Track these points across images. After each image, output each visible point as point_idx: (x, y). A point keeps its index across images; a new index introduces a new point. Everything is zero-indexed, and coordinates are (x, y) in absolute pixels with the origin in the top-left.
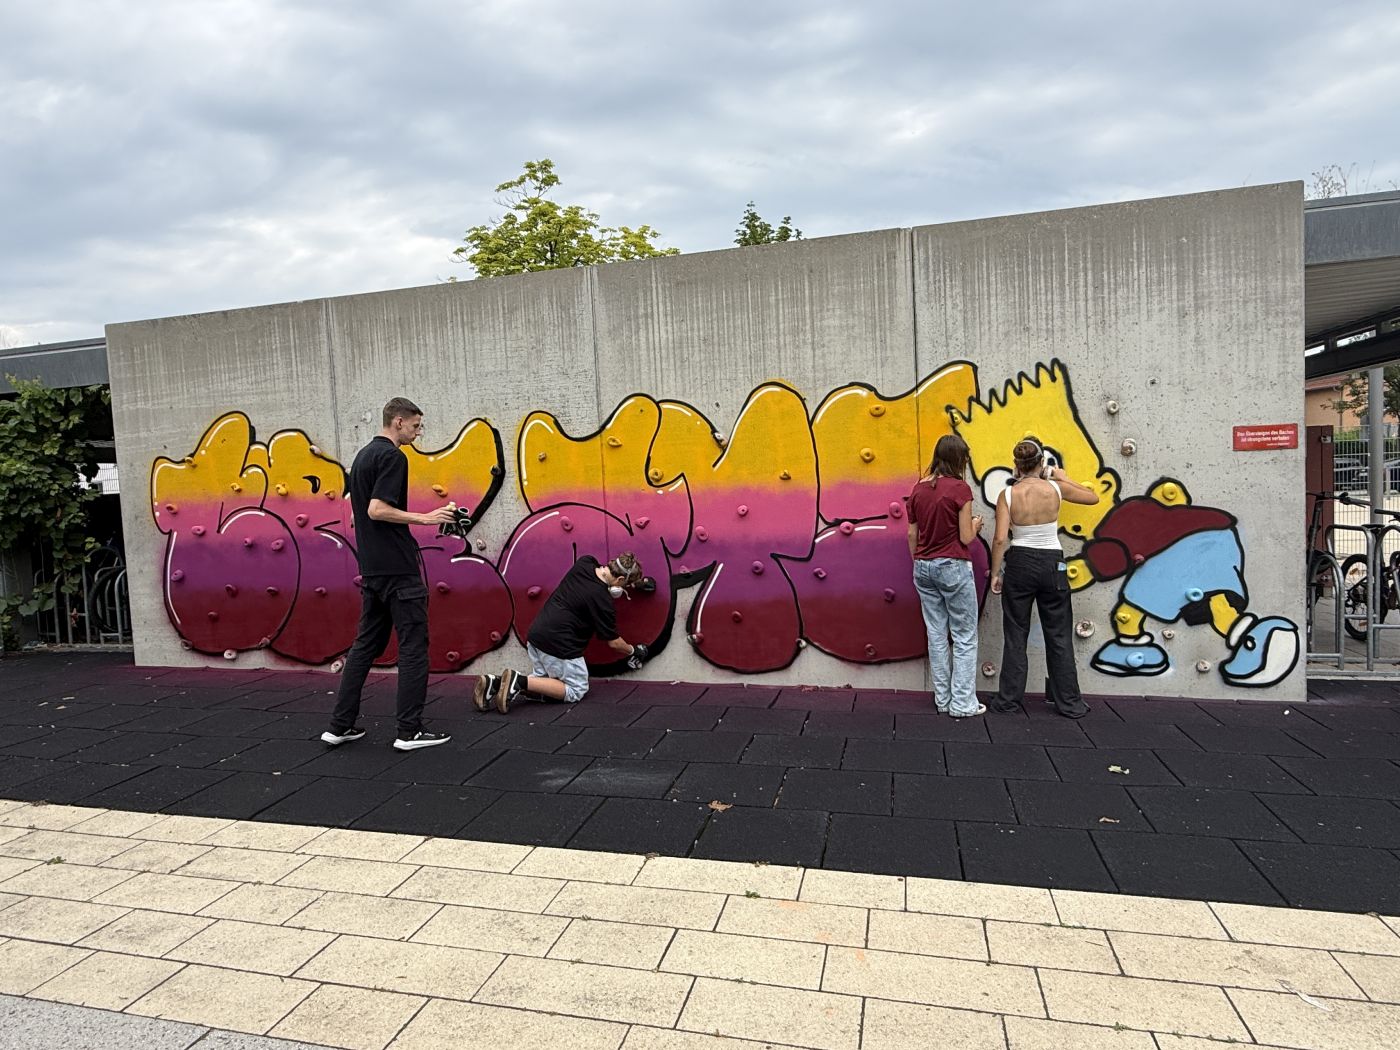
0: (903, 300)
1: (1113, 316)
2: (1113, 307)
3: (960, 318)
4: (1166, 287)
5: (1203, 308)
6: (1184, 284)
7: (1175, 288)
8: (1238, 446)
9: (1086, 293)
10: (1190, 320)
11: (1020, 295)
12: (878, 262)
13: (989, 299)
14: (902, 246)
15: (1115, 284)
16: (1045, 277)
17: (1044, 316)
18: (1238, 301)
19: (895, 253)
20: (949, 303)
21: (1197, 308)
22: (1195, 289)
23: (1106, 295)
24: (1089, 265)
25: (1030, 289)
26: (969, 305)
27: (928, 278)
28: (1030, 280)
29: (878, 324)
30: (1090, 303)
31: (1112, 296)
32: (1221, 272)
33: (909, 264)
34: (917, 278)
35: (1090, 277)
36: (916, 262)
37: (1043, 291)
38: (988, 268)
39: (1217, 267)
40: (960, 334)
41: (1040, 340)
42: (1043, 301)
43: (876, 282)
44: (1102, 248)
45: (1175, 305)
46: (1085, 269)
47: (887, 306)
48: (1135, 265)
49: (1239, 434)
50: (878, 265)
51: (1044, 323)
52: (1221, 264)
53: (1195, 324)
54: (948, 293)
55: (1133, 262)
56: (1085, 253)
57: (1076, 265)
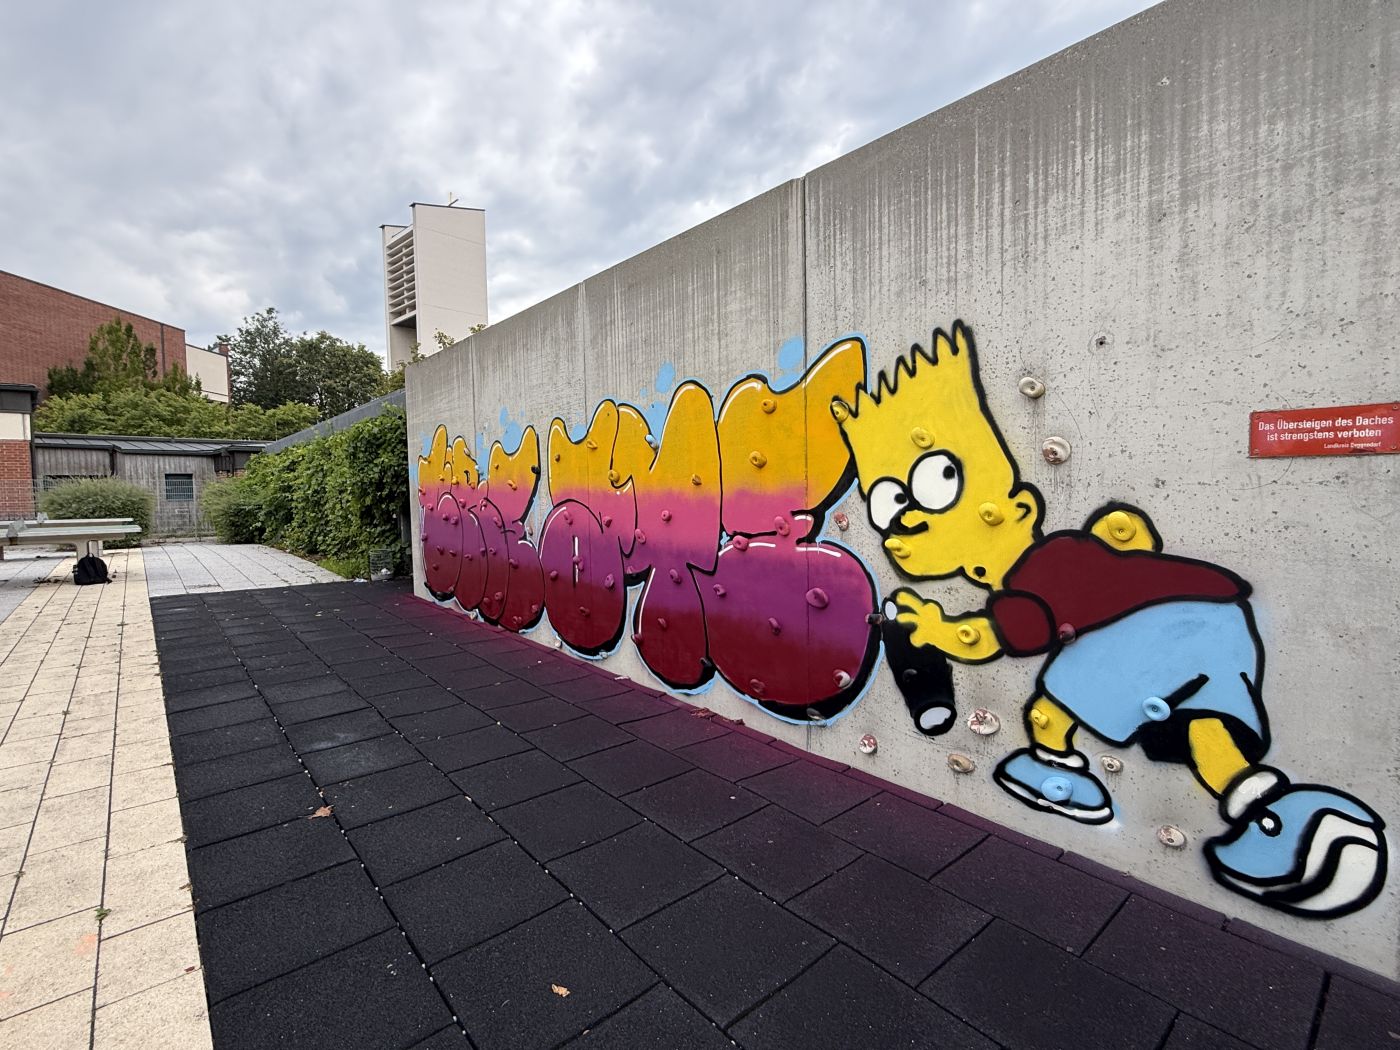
0: (794, 270)
1: (1041, 242)
2: (1041, 229)
3: (849, 281)
4: (1128, 176)
5: (1197, 197)
6: (1162, 161)
7: (1145, 173)
8: (1260, 448)
9: (1002, 215)
10: (1172, 227)
11: (916, 237)
12: (773, 226)
13: (880, 248)
14: (794, 204)
15: (1046, 190)
16: (948, 202)
17: (945, 260)
18: (1270, 170)
19: (787, 211)
20: (838, 263)
21: (1185, 200)
22: (1184, 164)
23: (1031, 210)
24: (1007, 169)
25: (929, 223)
26: (859, 262)
27: (818, 235)
28: (929, 211)
29: (771, 302)
30: (1008, 226)
31: (1041, 209)
32: (1235, 123)
33: (800, 222)
34: (808, 237)
35: (1008, 188)
36: (807, 218)
37: (944, 224)
38: (880, 205)
39: (1229, 115)
40: (849, 303)
41: (940, 295)
42: (945, 237)
43: (770, 253)
44: (1027, 138)
45: (1144, 202)
46: (1002, 175)
47: (780, 279)
48: (1078, 150)
49: (1263, 426)
50: (773, 232)
51: (944, 270)
52: (1237, 106)
53: (1182, 230)
54: (838, 250)
55: (1074, 146)
56: (1002, 151)
57: (990, 173)
